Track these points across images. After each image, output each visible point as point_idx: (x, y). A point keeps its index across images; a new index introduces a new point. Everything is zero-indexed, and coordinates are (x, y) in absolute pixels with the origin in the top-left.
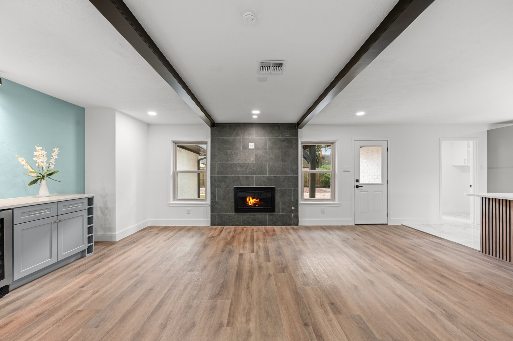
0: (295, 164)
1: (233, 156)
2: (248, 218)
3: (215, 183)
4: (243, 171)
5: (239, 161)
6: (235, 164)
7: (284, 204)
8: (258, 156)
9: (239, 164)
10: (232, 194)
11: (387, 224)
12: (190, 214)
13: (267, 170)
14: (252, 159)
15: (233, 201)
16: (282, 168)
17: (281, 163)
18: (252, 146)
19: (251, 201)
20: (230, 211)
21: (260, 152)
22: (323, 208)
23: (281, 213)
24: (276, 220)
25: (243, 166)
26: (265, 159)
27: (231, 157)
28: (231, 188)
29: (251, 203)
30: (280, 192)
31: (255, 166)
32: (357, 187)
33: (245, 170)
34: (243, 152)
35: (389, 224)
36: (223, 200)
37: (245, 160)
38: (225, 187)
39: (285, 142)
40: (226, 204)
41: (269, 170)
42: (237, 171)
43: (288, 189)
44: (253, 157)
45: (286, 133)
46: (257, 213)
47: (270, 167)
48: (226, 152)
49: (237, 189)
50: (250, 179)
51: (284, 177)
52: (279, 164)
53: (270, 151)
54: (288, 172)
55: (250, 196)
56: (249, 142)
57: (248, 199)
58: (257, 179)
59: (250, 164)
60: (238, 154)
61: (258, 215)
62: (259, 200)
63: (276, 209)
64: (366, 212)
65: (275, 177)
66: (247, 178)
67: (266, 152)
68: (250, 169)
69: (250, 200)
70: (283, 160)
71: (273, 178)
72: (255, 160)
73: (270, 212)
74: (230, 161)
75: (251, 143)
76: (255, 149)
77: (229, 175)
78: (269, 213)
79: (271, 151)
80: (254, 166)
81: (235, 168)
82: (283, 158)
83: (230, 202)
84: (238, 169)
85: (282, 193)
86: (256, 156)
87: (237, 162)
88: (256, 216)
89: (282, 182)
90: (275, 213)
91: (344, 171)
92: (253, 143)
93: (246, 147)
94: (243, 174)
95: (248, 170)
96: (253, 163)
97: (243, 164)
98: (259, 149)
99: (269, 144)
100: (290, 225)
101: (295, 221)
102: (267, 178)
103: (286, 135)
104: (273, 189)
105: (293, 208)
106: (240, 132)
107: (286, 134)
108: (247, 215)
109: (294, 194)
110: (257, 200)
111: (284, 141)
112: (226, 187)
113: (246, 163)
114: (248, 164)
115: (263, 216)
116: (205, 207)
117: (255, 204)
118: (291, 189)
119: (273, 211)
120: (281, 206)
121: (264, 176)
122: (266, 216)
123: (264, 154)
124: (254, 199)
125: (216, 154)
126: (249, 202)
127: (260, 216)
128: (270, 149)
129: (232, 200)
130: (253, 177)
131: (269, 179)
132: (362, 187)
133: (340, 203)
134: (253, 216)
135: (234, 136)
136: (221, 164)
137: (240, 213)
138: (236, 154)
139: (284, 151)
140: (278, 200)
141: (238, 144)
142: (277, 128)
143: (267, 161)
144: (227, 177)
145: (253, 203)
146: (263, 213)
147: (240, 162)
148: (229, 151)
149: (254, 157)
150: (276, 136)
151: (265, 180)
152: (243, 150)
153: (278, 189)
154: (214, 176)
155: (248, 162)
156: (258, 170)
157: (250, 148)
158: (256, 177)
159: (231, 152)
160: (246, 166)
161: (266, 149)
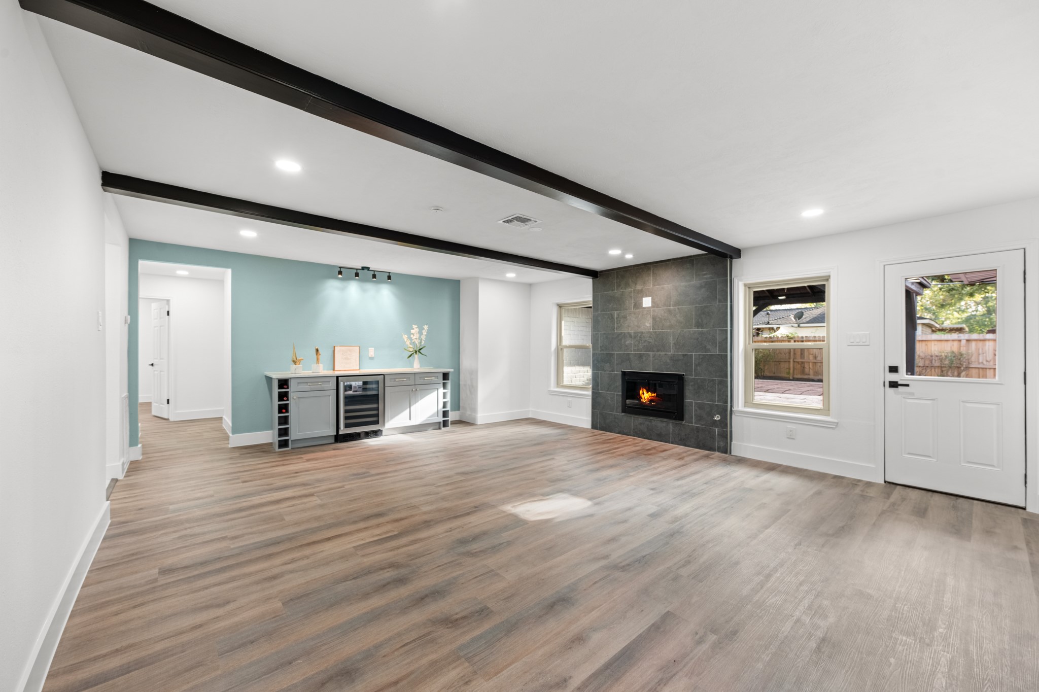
0: (722, 330)
1: (621, 321)
2: (641, 424)
3: (598, 364)
4: (635, 346)
5: (629, 328)
6: (623, 334)
7: (701, 407)
8: (657, 320)
9: (629, 333)
10: (619, 383)
11: (1024, 509)
12: (571, 408)
13: (670, 343)
14: (648, 325)
15: (620, 393)
16: (698, 339)
17: (694, 329)
18: (647, 302)
19: (646, 396)
20: (616, 409)
21: (660, 312)
22: (791, 426)
23: (695, 423)
24: (686, 435)
25: (635, 337)
26: (668, 324)
27: (618, 322)
28: (618, 372)
29: (645, 399)
30: (692, 383)
31: (652, 336)
32: (894, 385)
33: (637, 343)
34: (635, 314)
35: (1028, 509)
36: (607, 391)
37: (637, 326)
38: (610, 370)
39: (703, 290)
40: (611, 398)
41: (674, 344)
42: (626, 346)
43: (709, 379)
44: (648, 321)
45: (705, 272)
46: (655, 419)
47: (677, 337)
48: (612, 315)
49: (627, 376)
50: (644, 358)
51: (701, 357)
52: (692, 332)
53: (677, 310)
54: (709, 347)
55: (643, 388)
56: (643, 297)
57: (641, 392)
58: (655, 359)
59: (645, 332)
60: (628, 317)
61: (655, 421)
62: (655, 394)
63: (686, 416)
64: (929, 457)
65: (684, 355)
66: (641, 356)
67: (670, 311)
68: (645, 341)
69: (643, 394)
70: (699, 325)
71: (681, 358)
72: (653, 326)
73: (676, 419)
74: (617, 329)
75: (646, 296)
76: (653, 307)
77: (615, 351)
78: (674, 421)
79: (678, 309)
80: (650, 337)
81: (623, 341)
82: (700, 320)
83: (617, 395)
84: (628, 342)
85: (696, 386)
86: (654, 319)
87: (626, 331)
88: (653, 423)
89: (696, 365)
90: (684, 422)
91: (851, 344)
93: (638, 305)
94: (635, 350)
95: (642, 343)
96: (649, 332)
97: (634, 333)
98: (658, 306)
99: (674, 296)
100: (711, 449)
101: (722, 444)
102: (671, 357)
103: (705, 276)
104: (680, 378)
105: (717, 418)
106: (630, 281)
107: (706, 274)
108: (639, 419)
109: (719, 390)
110: (653, 395)
111: (701, 287)
113: (638, 332)
114: (642, 332)
115: (664, 424)
117: (651, 401)
118: (713, 380)
119: (681, 417)
120: (696, 410)
121: (666, 354)
122: (669, 426)
123: (666, 315)
124: (649, 393)
125: (599, 318)
126: (643, 397)
127: (659, 424)
128: (676, 304)
129: (618, 392)
130: (649, 355)
131: (674, 359)
132: (908, 385)
133: (836, 421)
134: (648, 423)
135: (622, 288)
136: (605, 334)
137: (629, 415)
138: (625, 317)
139: (702, 307)
140: (691, 400)
141: (628, 302)
142: (688, 266)
143: (671, 327)
144: (613, 355)
145: (647, 398)
146: (665, 420)
147: (630, 330)
148: (616, 314)
149: (651, 321)
150: (686, 281)
151: (668, 361)
152: (634, 310)
153: (690, 377)
154: (597, 353)
155: (642, 329)
156: (656, 343)
157: (644, 306)
158: (654, 356)
159: (618, 315)
160: (638, 336)
161: (670, 306)
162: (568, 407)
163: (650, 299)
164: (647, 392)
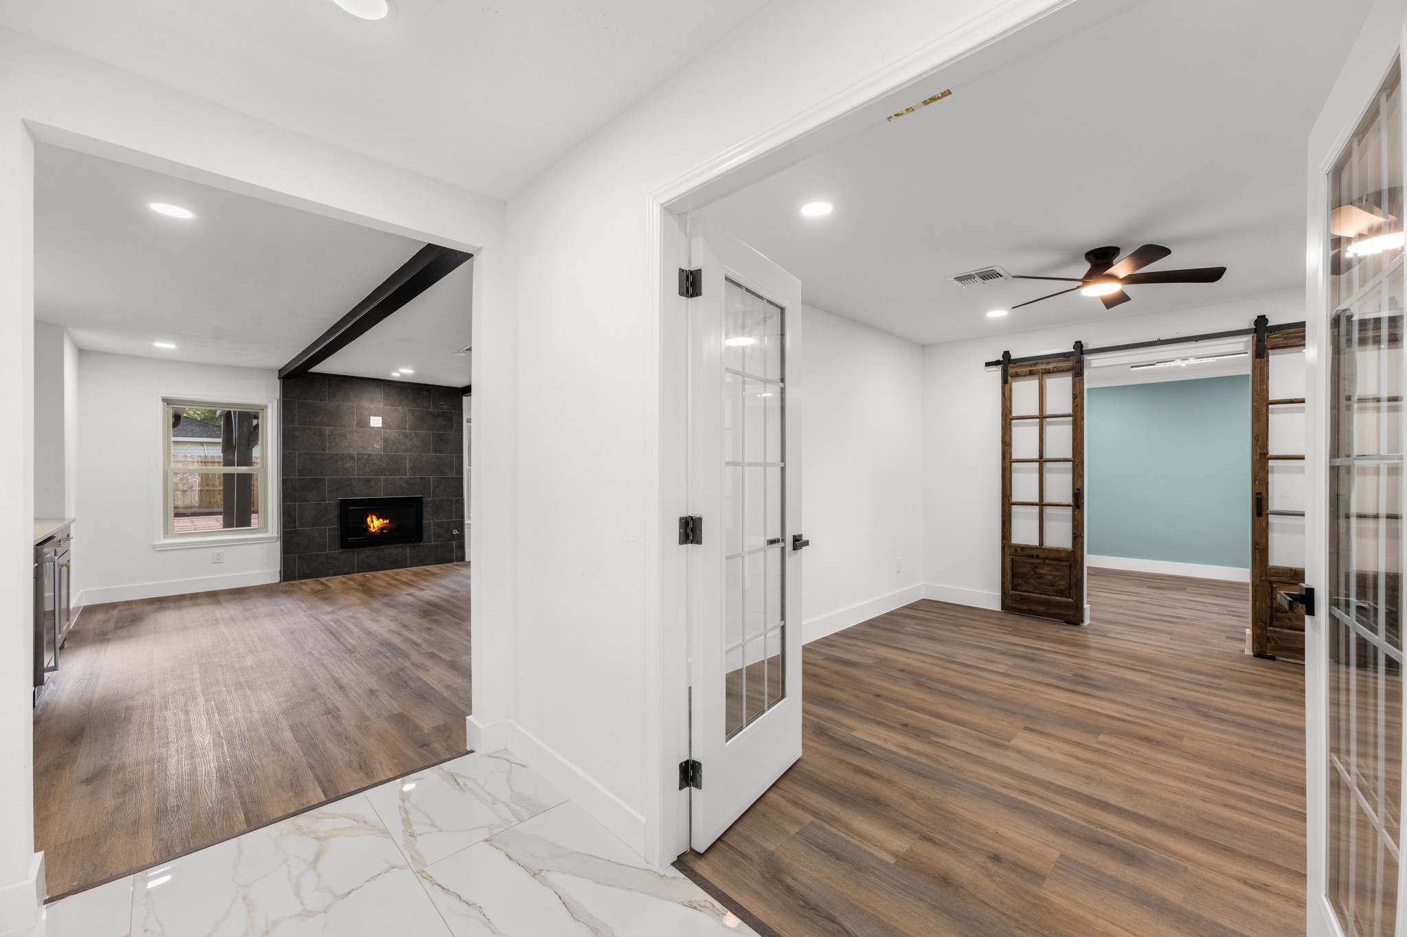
0: (458, 456)
1: (337, 440)
2: (369, 556)
3: (293, 494)
4: (359, 469)
5: (350, 449)
6: (340, 456)
7: (439, 525)
8: (389, 442)
9: (349, 455)
10: (334, 514)
12: (221, 562)
13: (406, 467)
14: (378, 447)
15: (336, 526)
16: (436, 463)
17: (432, 454)
18: (376, 422)
19: (375, 523)
20: (330, 546)
21: (393, 434)
23: (434, 541)
24: (425, 555)
25: (359, 460)
26: (403, 447)
27: (332, 440)
28: (332, 501)
29: (374, 528)
30: (431, 505)
31: (382, 459)
33: (362, 466)
34: (358, 433)
36: (313, 526)
37: (361, 447)
38: (318, 499)
39: (440, 418)
40: (319, 534)
41: (411, 467)
42: (346, 469)
43: (447, 500)
44: (378, 442)
45: (442, 403)
46: (388, 546)
47: (413, 461)
48: (320, 431)
49: (344, 504)
50: (373, 483)
51: (439, 480)
52: (429, 457)
53: (413, 435)
54: (447, 470)
55: (372, 514)
56: (370, 415)
57: (369, 520)
58: (388, 484)
59: (373, 455)
60: (348, 436)
61: (389, 549)
62: (388, 521)
63: (425, 537)
65: (421, 479)
66: (368, 481)
67: (405, 435)
68: (373, 464)
69: (372, 521)
70: (436, 450)
71: (419, 480)
72: (384, 448)
73: (413, 542)
74: (329, 448)
75: (375, 415)
76: (383, 427)
77: (327, 476)
78: (411, 545)
79: (415, 433)
80: (380, 460)
81: (340, 464)
82: (438, 446)
83: (330, 529)
84: (348, 465)
85: (435, 507)
86: (385, 440)
87: (345, 452)
88: (387, 552)
89: (434, 488)
90: (422, 544)
92: (378, 416)
93: (363, 423)
94: (358, 474)
95: (369, 466)
96: (379, 455)
97: (358, 455)
98: (390, 428)
99: (410, 420)
100: (450, 561)
101: (459, 554)
102: (407, 481)
103: (443, 407)
104: (419, 501)
105: (455, 532)
106: (351, 393)
107: (443, 405)
108: (367, 552)
109: (456, 508)
110: (385, 521)
111: (438, 416)
112: (319, 501)
113: (363, 454)
114: (369, 454)
115: (400, 550)
116: (266, 544)
117: (382, 529)
118: (451, 500)
119: (419, 539)
120: (434, 529)
121: (400, 478)
122: (407, 550)
123: (401, 438)
124: (381, 520)
125: (296, 432)
126: (372, 526)
127: (393, 551)
128: (411, 428)
129: (333, 525)
130: (379, 480)
131: (411, 483)
134: (379, 553)
135: (337, 400)
136: (307, 453)
137: (351, 550)
138: (343, 436)
139: (439, 434)
140: (429, 521)
141: (347, 418)
142: (426, 393)
143: (407, 450)
144: (324, 480)
145: (378, 527)
146: (400, 545)
147: (351, 451)
148: (327, 430)
149: (381, 442)
150: (424, 407)
151: (404, 485)
152: (358, 428)
153: (428, 500)
154: (292, 479)
155: (369, 451)
156: (388, 466)
157: (372, 425)
158: (386, 481)
159: (332, 432)
160: (364, 459)
161: (405, 429)
162: (215, 563)
163: (372, 418)
164: (378, 519)
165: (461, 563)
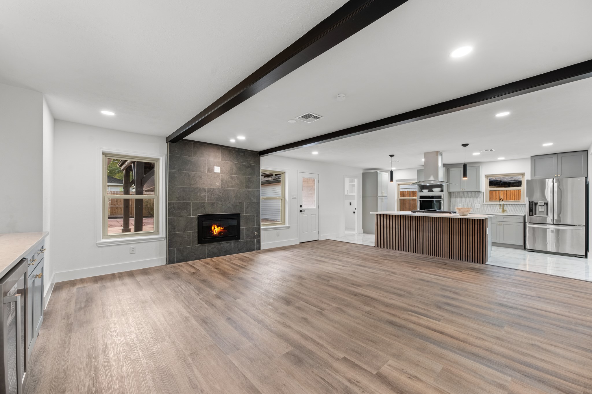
0: (258, 190)
1: (197, 180)
2: (213, 248)
3: (174, 211)
4: (208, 197)
5: (204, 185)
6: (199, 189)
7: (248, 230)
8: (224, 181)
9: (203, 188)
10: (195, 223)
11: (318, 240)
12: (135, 253)
13: (232, 196)
14: (218, 184)
15: (196, 231)
16: (247, 194)
17: (245, 189)
18: (217, 169)
19: (216, 230)
20: (193, 243)
21: (226, 177)
22: (278, 231)
23: (246, 239)
24: (241, 247)
25: (208, 191)
26: (231, 185)
27: (195, 180)
28: (194, 216)
29: (216, 232)
30: (244, 218)
31: (220, 191)
32: (301, 211)
33: (210, 195)
34: (208, 176)
35: (319, 240)
36: (184, 231)
37: (210, 184)
38: (187, 215)
39: (249, 169)
40: (187, 236)
41: (234, 196)
42: (201, 197)
43: (252, 215)
44: (218, 181)
45: (250, 160)
46: (223, 242)
47: (236, 193)
48: (189, 174)
49: (201, 218)
50: (215, 205)
51: (248, 204)
52: (244, 190)
53: (236, 177)
54: (252, 198)
55: (214, 224)
56: (214, 166)
57: (213, 228)
58: (223, 206)
59: (215, 189)
60: (203, 178)
61: (223, 244)
63: (241, 236)
64: (306, 232)
65: (240, 203)
66: (213, 204)
67: (232, 177)
68: (216, 194)
69: (215, 229)
70: (247, 187)
71: (238, 204)
72: (221, 185)
73: (236, 239)
74: (193, 185)
75: (217, 166)
76: (221, 173)
77: (192, 201)
78: (234, 241)
79: (237, 177)
80: (219, 192)
81: (198, 194)
82: (248, 184)
83: (193, 232)
84: (203, 194)
85: (246, 219)
86: (222, 180)
87: (201, 187)
88: (222, 245)
89: (246, 208)
90: (240, 240)
91: (293, 198)
92: (219, 166)
93: (211, 170)
94: (208, 200)
95: (213, 196)
96: (219, 189)
97: (208, 189)
98: (224, 174)
99: (234, 169)
100: (253, 250)
101: (258, 246)
102: (233, 204)
103: (250, 162)
104: (238, 215)
105: (256, 234)
106: (205, 153)
107: (250, 161)
108: (212, 245)
109: (256, 220)
110: (222, 228)
111: (248, 167)
112: (188, 216)
113: (211, 188)
114: (214, 188)
115: (229, 244)
116: (159, 242)
117: (220, 233)
118: (254, 215)
119: (239, 238)
120: (246, 232)
121: (229, 203)
122: (232, 244)
123: (229, 179)
124: (219, 228)
125: (176, 175)
126: (214, 231)
127: (225, 245)
128: (235, 174)
129: (195, 230)
130: (218, 203)
131: (234, 206)
132: (304, 211)
133: (290, 226)
134: (218, 246)
135: (198, 156)
136: (181, 187)
137: (204, 245)
138: (200, 177)
139: (248, 177)
140: (243, 227)
141: (202, 167)
142: (242, 154)
143: (233, 186)
144: (189, 204)
145: (218, 232)
146: (229, 241)
147: (204, 186)
148: (192, 174)
149: (220, 182)
150: (241, 162)
151: (231, 206)
152: (208, 173)
153: (243, 215)
154: (173, 203)
155: (213, 186)
156: (223, 196)
157: (215, 171)
158: (222, 204)
159: (195, 175)
160: (211, 191)
161: (232, 174)
162: (131, 254)
163: (215, 167)
165: (258, 251)
